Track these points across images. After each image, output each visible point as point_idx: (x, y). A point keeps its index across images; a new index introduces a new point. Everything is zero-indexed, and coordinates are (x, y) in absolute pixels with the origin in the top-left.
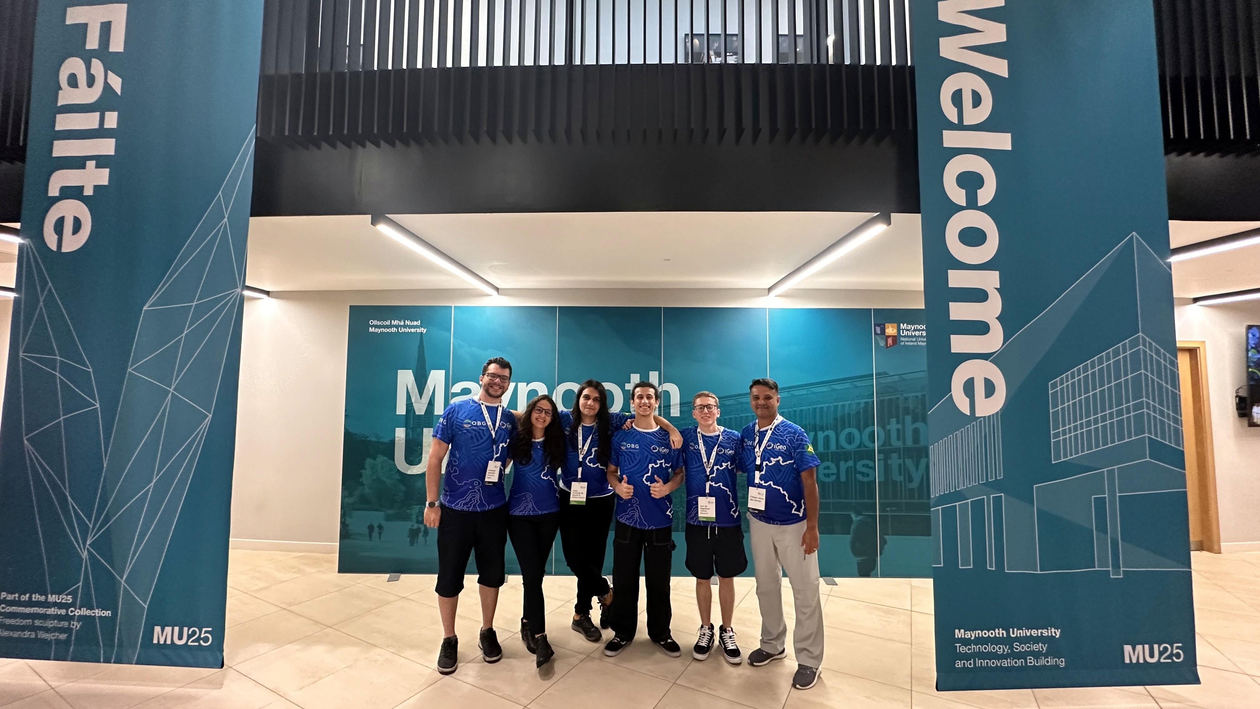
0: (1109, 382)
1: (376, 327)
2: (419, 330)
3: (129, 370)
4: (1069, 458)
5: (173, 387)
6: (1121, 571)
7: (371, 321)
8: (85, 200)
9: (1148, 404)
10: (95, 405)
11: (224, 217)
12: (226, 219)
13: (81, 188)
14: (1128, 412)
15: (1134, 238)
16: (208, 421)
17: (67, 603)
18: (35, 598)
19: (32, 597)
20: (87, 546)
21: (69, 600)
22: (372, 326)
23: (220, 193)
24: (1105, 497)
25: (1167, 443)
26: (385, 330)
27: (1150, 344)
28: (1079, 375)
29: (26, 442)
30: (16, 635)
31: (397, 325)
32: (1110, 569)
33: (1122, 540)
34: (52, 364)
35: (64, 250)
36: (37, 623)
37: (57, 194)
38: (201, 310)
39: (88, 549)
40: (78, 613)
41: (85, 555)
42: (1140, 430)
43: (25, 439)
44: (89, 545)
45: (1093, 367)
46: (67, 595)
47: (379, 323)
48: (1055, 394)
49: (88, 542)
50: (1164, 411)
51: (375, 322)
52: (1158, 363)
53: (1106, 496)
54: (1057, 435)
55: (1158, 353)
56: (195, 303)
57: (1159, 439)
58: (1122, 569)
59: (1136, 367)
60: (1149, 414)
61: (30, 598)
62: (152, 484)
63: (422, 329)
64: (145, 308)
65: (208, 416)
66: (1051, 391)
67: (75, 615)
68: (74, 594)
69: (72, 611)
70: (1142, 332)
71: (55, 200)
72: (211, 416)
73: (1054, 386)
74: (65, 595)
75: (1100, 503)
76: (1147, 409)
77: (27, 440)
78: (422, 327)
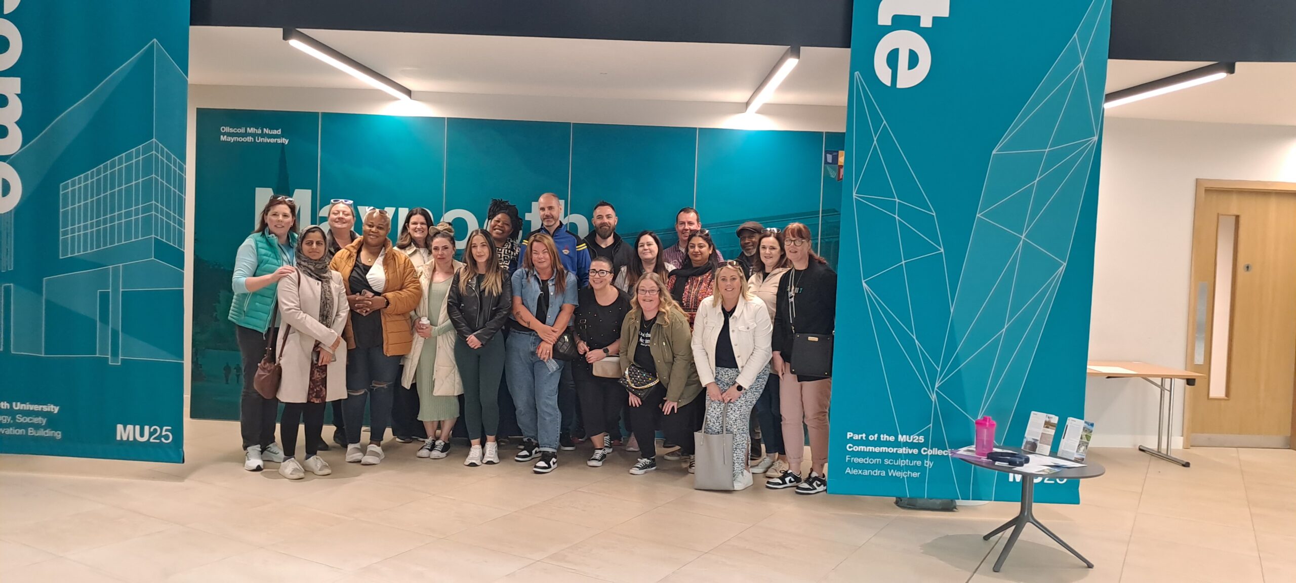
0: (120, 185)
1: (229, 134)
2: (279, 141)
3: (977, 215)
4: (76, 254)
5: (1024, 235)
6: (120, 360)
7: (222, 128)
8: (923, 32)
9: (156, 207)
10: (940, 250)
11: (1081, 62)
12: (1082, 63)
13: (917, 19)
14: (137, 214)
15: (155, 44)
16: (1062, 269)
17: (919, 443)
18: (883, 438)
19: (880, 438)
20: (936, 389)
21: (921, 440)
22: (224, 134)
23: (1075, 35)
24: (109, 292)
25: (171, 244)
26: (239, 139)
27: (162, 150)
28: (92, 178)
29: (864, 285)
30: (866, 473)
31: (253, 133)
32: (109, 356)
33: (122, 331)
34: (891, 206)
35: (900, 85)
36: (887, 462)
37: (888, 22)
38: (1054, 157)
39: (937, 392)
40: (930, 452)
41: (934, 397)
42: (147, 231)
43: (863, 281)
44: (937, 388)
45: (105, 171)
46: (919, 435)
47: (232, 130)
48: (66, 195)
49: (936, 386)
50: (170, 214)
51: (227, 129)
52: (169, 168)
53: (110, 290)
54: (65, 233)
55: (169, 158)
56: (1047, 150)
57: (164, 240)
58: (120, 357)
59: (147, 170)
60: (156, 216)
61: (879, 437)
62: (1004, 330)
63: (284, 139)
64: (994, 152)
65: (1063, 264)
66: (63, 191)
67: (927, 454)
68: (926, 434)
69: (925, 451)
70: (155, 138)
71: (886, 30)
72: (1065, 264)
73: (66, 187)
74: (917, 435)
75: (104, 297)
76: (155, 212)
77: (865, 282)
78: (283, 137)
